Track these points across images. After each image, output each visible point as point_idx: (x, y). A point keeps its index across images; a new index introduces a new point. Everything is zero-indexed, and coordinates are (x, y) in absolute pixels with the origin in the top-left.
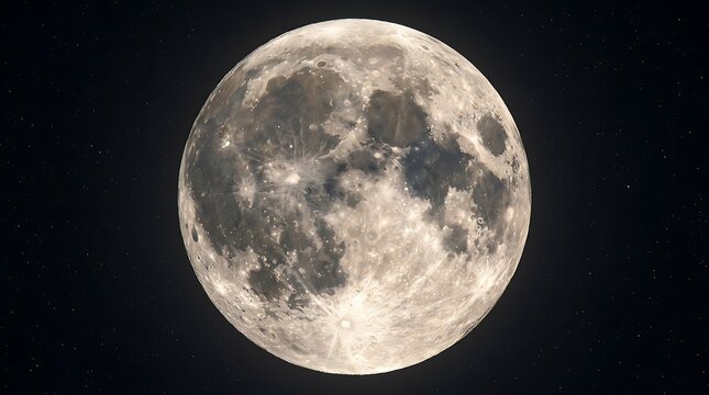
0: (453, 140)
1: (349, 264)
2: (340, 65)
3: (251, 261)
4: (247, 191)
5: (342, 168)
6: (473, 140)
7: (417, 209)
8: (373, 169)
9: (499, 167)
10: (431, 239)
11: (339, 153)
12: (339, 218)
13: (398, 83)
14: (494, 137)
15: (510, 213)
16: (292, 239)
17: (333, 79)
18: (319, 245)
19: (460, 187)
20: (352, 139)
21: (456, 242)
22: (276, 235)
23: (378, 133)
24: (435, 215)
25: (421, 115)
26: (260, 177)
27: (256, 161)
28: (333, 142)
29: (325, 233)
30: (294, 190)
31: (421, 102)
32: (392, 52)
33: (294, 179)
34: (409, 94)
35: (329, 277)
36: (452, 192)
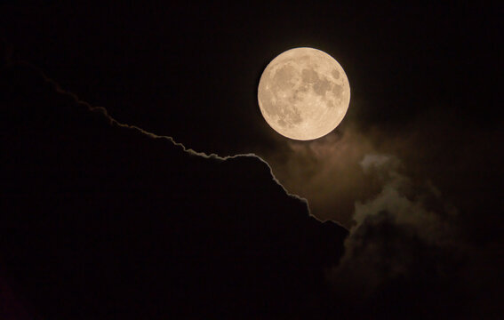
1: (302, 116)
2: (293, 64)
3: (278, 118)
5: (297, 91)
7: (318, 98)
8: (305, 90)
9: (338, 82)
10: (324, 105)
11: (296, 88)
12: (298, 105)
13: (309, 66)
14: (336, 75)
19: (330, 90)
20: (298, 83)
21: (330, 105)
22: (283, 111)
25: (316, 73)
26: (276, 96)
27: (275, 92)
28: (294, 85)
29: (294, 109)
33: (285, 96)
34: (312, 69)
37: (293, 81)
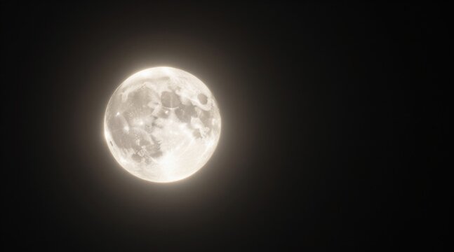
0: (190, 102)
1: (162, 148)
2: (149, 85)
3: (132, 152)
4: (126, 128)
5: (156, 118)
6: (196, 101)
7: (183, 126)
8: (164, 116)
9: (206, 108)
10: (189, 134)
11: (155, 113)
12: (157, 133)
13: (170, 88)
14: (204, 100)
15: (213, 121)
16: (144, 142)
17: (148, 89)
18: (152, 143)
19: (197, 116)
20: (158, 108)
21: (197, 134)
22: (138, 142)
23: (166, 104)
24: (190, 127)
25: (178, 97)
26: (130, 124)
27: (128, 120)
28: (152, 110)
29: (153, 139)
30: (142, 127)
31: (177, 92)
32: (166, 78)
33: (142, 123)
34: (174, 92)
35: (158, 153)
36: (193, 119)
37: (151, 105)
